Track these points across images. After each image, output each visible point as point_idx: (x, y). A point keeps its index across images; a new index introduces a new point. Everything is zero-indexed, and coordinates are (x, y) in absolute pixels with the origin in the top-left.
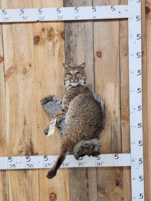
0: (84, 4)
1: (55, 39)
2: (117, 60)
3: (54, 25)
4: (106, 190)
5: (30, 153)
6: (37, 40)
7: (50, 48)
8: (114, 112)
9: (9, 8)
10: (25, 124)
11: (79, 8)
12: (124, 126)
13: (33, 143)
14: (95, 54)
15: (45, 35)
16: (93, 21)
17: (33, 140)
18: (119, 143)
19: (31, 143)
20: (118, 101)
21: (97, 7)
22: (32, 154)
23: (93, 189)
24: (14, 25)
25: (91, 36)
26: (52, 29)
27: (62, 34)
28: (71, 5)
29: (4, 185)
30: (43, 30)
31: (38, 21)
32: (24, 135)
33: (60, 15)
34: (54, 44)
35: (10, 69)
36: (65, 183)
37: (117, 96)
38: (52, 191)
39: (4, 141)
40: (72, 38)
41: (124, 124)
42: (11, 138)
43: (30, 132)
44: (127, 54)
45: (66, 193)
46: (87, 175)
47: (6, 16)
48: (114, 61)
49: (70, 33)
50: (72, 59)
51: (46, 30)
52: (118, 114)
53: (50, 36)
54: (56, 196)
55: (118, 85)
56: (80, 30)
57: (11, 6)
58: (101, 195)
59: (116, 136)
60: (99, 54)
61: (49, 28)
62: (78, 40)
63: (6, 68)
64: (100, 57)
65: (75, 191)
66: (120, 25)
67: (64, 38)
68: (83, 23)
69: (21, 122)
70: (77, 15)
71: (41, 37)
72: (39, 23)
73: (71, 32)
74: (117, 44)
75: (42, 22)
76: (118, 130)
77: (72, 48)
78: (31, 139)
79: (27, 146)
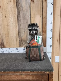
5: (3, 47)
12: (44, 36)
13: (4, 43)
14: (31, 1)
22: (4, 47)
37: (41, 22)
43: (2, 38)
48: (40, 4)
50: (20, 3)
52: (41, 30)
55: (41, 16)
64: (33, 2)
78: (3, 41)
79: (1, 44)
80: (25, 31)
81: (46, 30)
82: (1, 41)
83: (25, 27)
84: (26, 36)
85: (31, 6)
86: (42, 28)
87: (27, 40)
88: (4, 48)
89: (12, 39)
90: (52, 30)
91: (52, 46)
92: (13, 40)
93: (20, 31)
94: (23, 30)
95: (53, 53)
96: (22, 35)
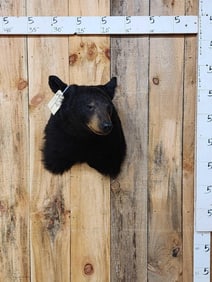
0: (139, 12)
1: (98, 59)
2: (179, 90)
3: (96, 40)
4: (160, 262)
6: (73, 59)
7: (91, 71)
8: (173, 159)
9: (37, 15)
11: (132, 18)
12: (186, 178)
13: (64, 197)
14: (151, 81)
15: (84, 53)
16: (150, 35)
17: (64, 192)
18: (179, 200)
19: (61, 196)
20: (179, 144)
21: (155, 18)
22: (63, 211)
23: (142, 260)
24: (42, 39)
25: (146, 56)
26: (93, 46)
27: (108, 52)
28: (121, 14)
29: (24, 252)
30: (82, 46)
31: (75, 34)
32: (52, 186)
33: (106, 26)
34: (96, 65)
35: (36, 97)
36: (105, 252)
37: (179, 137)
38: (88, 261)
39: (26, 193)
40: (121, 58)
41: (186, 175)
42: (34, 190)
44: (194, 82)
45: (106, 264)
46: (134, 241)
47: (33, 26)
48: (176, 90)
49: (118, 52)
51: (85, 47)
52: (178, 162)
53: (91, 55)
54: (92, 268)
55: (180, 122)
56: (131, 47)
57: (39, 12)
58: (153, 269)
59: (175, 191)
60: (156, 81)
61: (90, 43)
62: (129, 61)
63: (31, 96)
64: (157, 84)
65: (119, 263)
66: (185, 43)
67: (109, 58)
68: (136, 39)
70: (128, 27)
71: (79, 56)
72: (76, 37)
73: (120, 50)
74: (180, 68)
75: (81, 35)
76: (178, 183)
77: (120, 72)
78: (61, 192)
79: (56, 201)
81: (193, 163)
82: (55, 194)
85: (151, 93)
86: (182, 155)
87: (135, 190)
89: (91, 188)
92: (94, 190)
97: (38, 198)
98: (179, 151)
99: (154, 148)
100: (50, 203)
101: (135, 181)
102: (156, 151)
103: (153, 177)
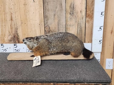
5: (17, 42)
8: (81, 12)
10: (11, 20)
13: (19, 35)
19: (17, 34)
22: (19, 42)
32: (11, 28)
41: (88, 21)
43: (16, 26)
52: (84, 13)
59: (81, 30)
69: (8, 18)
76: (83, 26)
78: (17, 32)
79: (15, 37)
80: (55, 15)
81: (93, 14)
82: (13, 33)
83: (56, 8)
84: (57, 24)
86: (86, 9)
88: (19, 44)
89: (33, 29)
90: (104, 13)
91: (102, 41)
93: (47, 14)
94: (53, 14)
95: (102, 53)
96: (50, 21)
97: (5, 35)
98: (84, 6)
99: (69, 5)
100: (12, 38)
101: (58, 25)
102: (70, 7)
103: (69, 23)
